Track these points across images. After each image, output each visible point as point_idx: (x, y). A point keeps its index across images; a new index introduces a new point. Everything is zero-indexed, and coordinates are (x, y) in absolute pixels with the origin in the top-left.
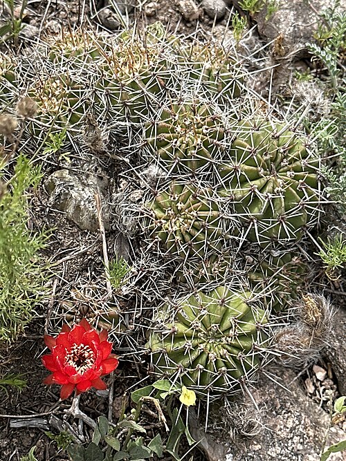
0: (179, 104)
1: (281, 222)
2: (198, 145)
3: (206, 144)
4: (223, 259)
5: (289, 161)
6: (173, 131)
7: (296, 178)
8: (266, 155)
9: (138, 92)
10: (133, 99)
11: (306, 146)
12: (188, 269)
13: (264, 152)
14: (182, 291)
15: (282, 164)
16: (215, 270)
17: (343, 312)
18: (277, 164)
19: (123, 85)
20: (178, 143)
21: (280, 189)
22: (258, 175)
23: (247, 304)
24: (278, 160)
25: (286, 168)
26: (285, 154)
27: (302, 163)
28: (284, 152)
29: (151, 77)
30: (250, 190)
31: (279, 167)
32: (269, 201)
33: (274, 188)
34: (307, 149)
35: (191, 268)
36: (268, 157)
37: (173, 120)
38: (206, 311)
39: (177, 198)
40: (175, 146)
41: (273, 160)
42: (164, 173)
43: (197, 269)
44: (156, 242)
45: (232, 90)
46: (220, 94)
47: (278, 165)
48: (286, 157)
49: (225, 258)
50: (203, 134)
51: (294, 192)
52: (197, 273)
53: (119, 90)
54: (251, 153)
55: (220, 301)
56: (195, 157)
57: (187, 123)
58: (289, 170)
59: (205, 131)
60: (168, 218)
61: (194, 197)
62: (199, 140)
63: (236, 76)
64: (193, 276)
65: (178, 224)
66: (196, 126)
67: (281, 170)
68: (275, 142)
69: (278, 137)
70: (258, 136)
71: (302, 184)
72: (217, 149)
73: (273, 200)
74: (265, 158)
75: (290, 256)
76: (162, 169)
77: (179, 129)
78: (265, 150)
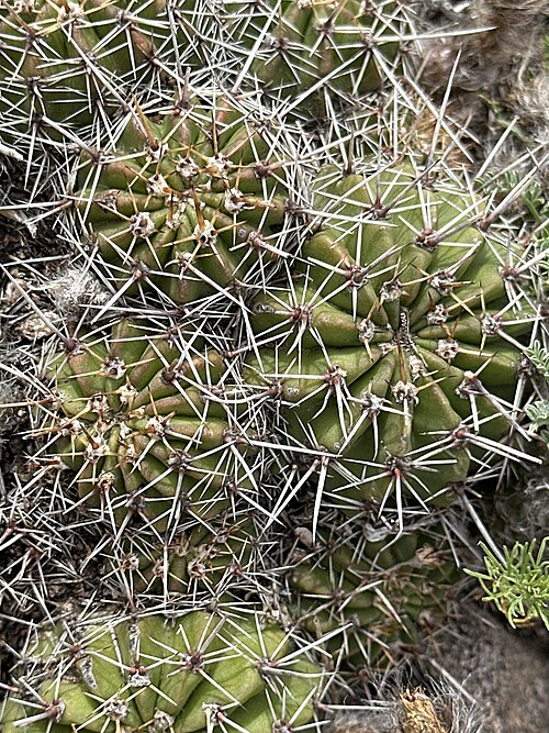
0: (177, 115)
1: (394, 474)
2: (203, 238)
3: (225, 239)
4: (224, 539)
5: (450, 313)
6: (141, 188)
7: (460, 362)
8: (389, 289)
9: (71, 61)
10: (56, 79)
11: (506, 275)
12: (127, 551)
13: (387, 282)
14: (109, 597)
15: (431, 317)
16: (195, 569)
17: (537, 663)
18: (415, 316)
19: (33, 36)
20: (151, 226)
21: (409, 386)
22: (358, 340)
23: (261, 673)
24: (422, 307)
25: (436, 330)
26: (444, 293)
27: (486, 322)
28: (442, 287)
29: (113, 25)
30: (325, 381)
31: (419, 325)
32: (369, 418)
33: (392, 382)
34: (508, 286)
35: (135, 549)
36: (395, 295)
37: (148, 159)
38: (145, 680)
39: (121, 373)
40: (139, 231)
41: (409, 303)
42: (104, 295)
43: (149, 557)
44: (55, 471)
45: (356, 74)
46: (325, 80)
47: (420, 319)
48: (445, 300)
49: (228, 540)
50: (223, 210)
51: (445, 402)
52: (146, 567)
53: (21, 44)
54: (348, 279)
55: (189, 658)
56: (188, 272)
57: (186, 173)
58: (446, 338)
59: (228, 205)
60: (92, 418)
61: (168, 380)
62: (209, 227)
63: (376, 38)
64: (134, 573)
65: (113, 439)
66: (208, 185)
67: (426, 332)
68: (422, 256)
69: (433, 245)
70: (379, 234)
71: (470, 382)
72: (253, 257)
73: (382, 416)
74: (385, 296)
75: (414, 541)
76: (101, 282)
77: (160, 186)
78: (389, 275)
